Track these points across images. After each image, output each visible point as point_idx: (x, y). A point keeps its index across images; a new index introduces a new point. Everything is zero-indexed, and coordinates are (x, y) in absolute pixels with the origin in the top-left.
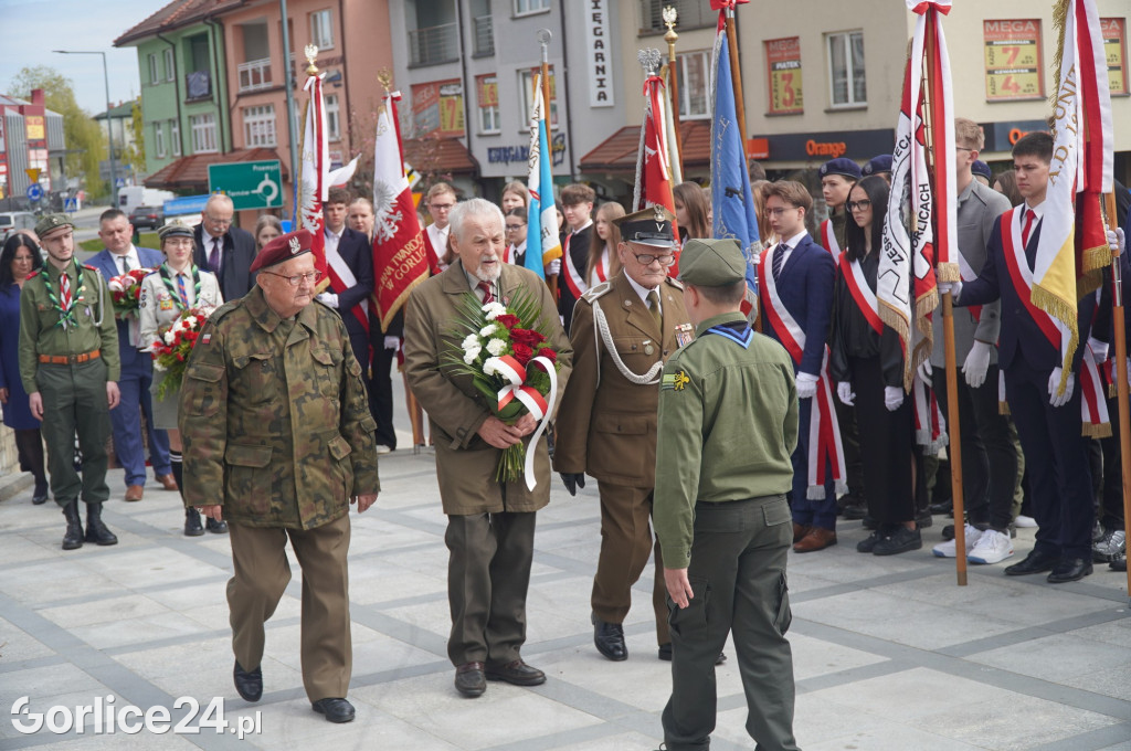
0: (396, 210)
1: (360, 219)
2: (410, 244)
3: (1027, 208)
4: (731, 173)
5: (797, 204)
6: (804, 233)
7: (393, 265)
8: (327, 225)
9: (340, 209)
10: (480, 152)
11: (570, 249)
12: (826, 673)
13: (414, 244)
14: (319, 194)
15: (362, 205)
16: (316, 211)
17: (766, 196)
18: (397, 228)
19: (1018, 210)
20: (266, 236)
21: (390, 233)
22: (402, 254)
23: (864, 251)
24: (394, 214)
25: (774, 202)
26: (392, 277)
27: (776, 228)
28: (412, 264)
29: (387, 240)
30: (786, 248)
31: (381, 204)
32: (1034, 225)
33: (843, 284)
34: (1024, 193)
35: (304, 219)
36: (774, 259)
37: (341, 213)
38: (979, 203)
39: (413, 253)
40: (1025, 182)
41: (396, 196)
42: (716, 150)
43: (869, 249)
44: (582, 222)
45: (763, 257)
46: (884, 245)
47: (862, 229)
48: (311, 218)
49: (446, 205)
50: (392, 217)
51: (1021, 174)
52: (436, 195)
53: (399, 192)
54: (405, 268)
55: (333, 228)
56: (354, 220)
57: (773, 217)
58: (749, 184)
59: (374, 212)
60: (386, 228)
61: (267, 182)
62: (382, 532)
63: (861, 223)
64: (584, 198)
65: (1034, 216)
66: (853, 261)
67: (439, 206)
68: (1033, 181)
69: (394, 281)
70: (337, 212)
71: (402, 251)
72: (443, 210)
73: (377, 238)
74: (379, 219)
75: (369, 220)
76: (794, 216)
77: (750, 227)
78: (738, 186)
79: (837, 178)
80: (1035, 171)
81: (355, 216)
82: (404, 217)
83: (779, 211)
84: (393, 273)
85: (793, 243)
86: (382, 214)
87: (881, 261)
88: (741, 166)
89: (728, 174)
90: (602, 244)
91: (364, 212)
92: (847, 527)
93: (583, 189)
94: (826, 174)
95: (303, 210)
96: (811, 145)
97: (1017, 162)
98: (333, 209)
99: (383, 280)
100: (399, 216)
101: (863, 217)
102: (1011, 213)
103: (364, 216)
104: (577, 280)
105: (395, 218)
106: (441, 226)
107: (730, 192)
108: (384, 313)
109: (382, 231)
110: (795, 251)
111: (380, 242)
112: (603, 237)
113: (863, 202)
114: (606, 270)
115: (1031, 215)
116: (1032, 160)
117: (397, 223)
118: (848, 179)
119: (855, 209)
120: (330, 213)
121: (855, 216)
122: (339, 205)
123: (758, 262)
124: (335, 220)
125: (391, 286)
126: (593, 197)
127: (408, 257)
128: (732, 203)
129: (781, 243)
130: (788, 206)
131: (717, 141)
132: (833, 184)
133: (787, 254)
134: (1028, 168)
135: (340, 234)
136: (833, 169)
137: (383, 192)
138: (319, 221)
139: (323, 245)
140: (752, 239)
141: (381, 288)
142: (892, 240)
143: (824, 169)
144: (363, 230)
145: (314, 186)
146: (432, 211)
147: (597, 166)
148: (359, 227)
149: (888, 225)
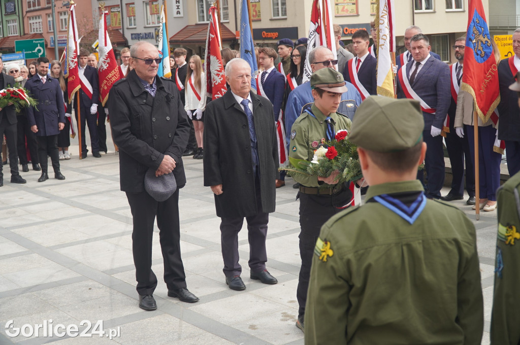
0: (107, 58)
1: (92, 62)
2: (113, 71)
3: (358, 58)
4: (247, 44)
5: (270, 56)
6: (273, 67)
7: (107, 80)
8: (79, 64)
9: (85, 58)
10: (128, 35)
11: (178, 74)
12: (285, 230)
13: (115, 71)
14: (76, 51)
15: (92, 56)
16: (75, 58)
17: (260, 52)
18: (108, 65)
19: (354, 59)
20: (55, 68)
21: (105, 67)
22: (110, 75)
23: (297, 74)
24: (107, 59)
25: (262, 55)
26: (106, 84)
27: (262, 65)
28: (114, 79)
29: (104, 70)
30: (266, 73)
31: (101, 56)
32: (361, 64)
33: (288, 87)
34: (357, 52)
35: (70, 62)
36: (262, 76)
37: (85, 61)
38: (342, 56)
39: (114, 75)
40: (357, 48)
41: (107, 52)
42: (242, 35)
43: (299, 73)
44: (182, 63)
45: (258, 76)
46: (304, 72)
47: (296, 66)
48: (73, 61)
49: (128, 57)
50: (106, 61)
51: (355, 45)
52: (124, 52)
53: (108, 51)
54: (111, 81)
55: (82, 66)
56: (89, 63)
57: (261, 61)
58: (254, 48)
59: (98, 59)
60: (104, 65)
61: (39, 47)
62: (108, 184)
63: (296, 63)
64: (183, 54)
65: (361, 61)
66: (292, 77)
67: (125, 57)
68: (360, 48)
69: (107, 86)
70: (84, 60)
71: (110, 74)
72: (127, 59)
73: (100, 69)
74: (100, 62)
75: (95, 62)
76: (269, 61)
77: (254, 65)
78: (250, 49)
79: (283, 46)
80: (361, 44)
81: (89, 61)
82: (111, 61)
83: (263, 58)
84: (107, 83)
85: (269, 71)
86: (102, 59)
87: (303, 78)
88: (251, 41)
89: (246, 45)
90: (192, 71)
91: (94, 59)
92: (288, 180)
93: (182, 50)
94: (280, 45)
95: (70, 59)
96: (264, 34)
97: (354, 41)
98: (82, 59)
99: (103, 85)
100: (109, 60)
101: (297, 61)
102: (352, 60)
103: (93, 61)
104: (181, 86)
105: (107, 61)
106: (126, 65)
107: (247, 52)
108: (103, 99)
109: (102, 66)
110: (270, 74)
111: (101, 71)
112: (192, 69)
113: (297, 55)
114: (193, 82)
115: (359, 61)
116: (360, 40)
117: (108, 63)
118: (288, 47)
119: (294, 58)
120: (81, 60)
121: (294, 60)
122: (85, 57)
123: (256, 78)
124: (83, 63)
125: (106, 88)
126: (186, 53)
127: (113, 76)
128: (248, 56)
129: (265, 71)
130: (267, 57)
131: (242, 32)
132: (282, 49)
133: (267, 75)
134: (358, 42)
135: (85, 68)
136: (282, 43)
137: (101, 51)
138: (76, 62)
139: (78, 72)
140: (255, 70)
141: (102, 89)
142: (308, 70)
143: (279, 43)
144: (93, 66)
145: (74, 48)
146: (123, 59)
147: (176, 41)
148: (91, 65)
149: (306, 64)
